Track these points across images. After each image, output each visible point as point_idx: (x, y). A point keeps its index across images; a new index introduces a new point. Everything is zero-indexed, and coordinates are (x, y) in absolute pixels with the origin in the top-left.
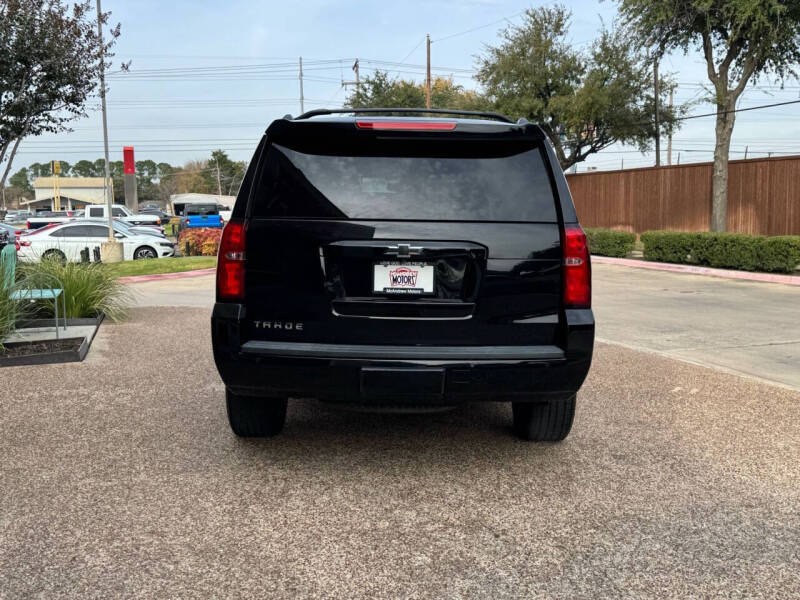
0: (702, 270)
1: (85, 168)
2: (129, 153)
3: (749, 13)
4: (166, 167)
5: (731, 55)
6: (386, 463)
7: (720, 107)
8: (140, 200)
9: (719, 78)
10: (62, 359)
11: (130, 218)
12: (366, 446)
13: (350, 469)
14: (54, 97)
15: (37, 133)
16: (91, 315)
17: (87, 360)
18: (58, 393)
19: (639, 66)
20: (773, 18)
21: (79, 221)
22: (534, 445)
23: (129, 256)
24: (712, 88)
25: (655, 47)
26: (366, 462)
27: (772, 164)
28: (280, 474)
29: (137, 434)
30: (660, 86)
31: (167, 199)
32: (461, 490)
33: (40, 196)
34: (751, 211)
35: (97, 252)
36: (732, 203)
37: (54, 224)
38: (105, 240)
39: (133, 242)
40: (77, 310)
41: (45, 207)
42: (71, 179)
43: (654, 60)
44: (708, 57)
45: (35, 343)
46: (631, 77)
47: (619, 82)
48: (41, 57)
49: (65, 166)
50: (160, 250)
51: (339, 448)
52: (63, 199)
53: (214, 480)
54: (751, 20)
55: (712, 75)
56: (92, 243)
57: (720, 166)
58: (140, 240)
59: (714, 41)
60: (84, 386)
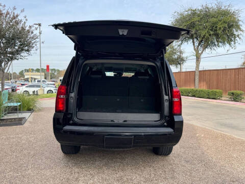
0: (193, 98)
1: (38, 70)
2: (48, 67)
3: (204, 34)
4: (58, 70)
5: (199, 44)
6: (113, 165)
7: (197, 57)
8: (51, 78)
9: (197, 50)
10: (17, 124)
11: (47, 83)
12: (106, 158)
13: (101, 168)
14: (22, 50)
15: (18, 59)
16: (30, 110)
17: (24, 125)
18: (12, 136)
19: (176, 47)
20: (210, 35)
21: (34, 83)
22: (160, 157)
23: (46, 92)
24: (195, 52)
25: (180, 42)
26: (106, 165)
27: (210, 71)
28: (77, 170)
29: (32, 153)
30: (181, 52)
31: (58, 78)
32: (138, 177)
33: (26, 77)
34: (205, 83)
35: (37, 92)
36: (200, 81)
37: (26, 84)
38: (39, 88)
39: (47, 89)
40: (26, 108)
41: (27, 80)
42: (34, 73)
43: (179, 46)
44: (194, 44)
45: (10, 119)
46: (174, 50)
47: (171, 51)
48: (18, 38)
49: (33, 70)
50: (54, 91)
51: (97, 159)
52: (32, 78)
53: (54, 173)
54: (204, 36)
55: (195, 49)
56: (35, 89)
57: (197, 72)
58: (49, 89)
59: (195, 41)
60: (21, 134)
